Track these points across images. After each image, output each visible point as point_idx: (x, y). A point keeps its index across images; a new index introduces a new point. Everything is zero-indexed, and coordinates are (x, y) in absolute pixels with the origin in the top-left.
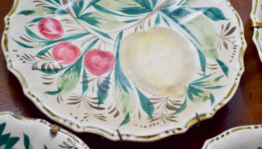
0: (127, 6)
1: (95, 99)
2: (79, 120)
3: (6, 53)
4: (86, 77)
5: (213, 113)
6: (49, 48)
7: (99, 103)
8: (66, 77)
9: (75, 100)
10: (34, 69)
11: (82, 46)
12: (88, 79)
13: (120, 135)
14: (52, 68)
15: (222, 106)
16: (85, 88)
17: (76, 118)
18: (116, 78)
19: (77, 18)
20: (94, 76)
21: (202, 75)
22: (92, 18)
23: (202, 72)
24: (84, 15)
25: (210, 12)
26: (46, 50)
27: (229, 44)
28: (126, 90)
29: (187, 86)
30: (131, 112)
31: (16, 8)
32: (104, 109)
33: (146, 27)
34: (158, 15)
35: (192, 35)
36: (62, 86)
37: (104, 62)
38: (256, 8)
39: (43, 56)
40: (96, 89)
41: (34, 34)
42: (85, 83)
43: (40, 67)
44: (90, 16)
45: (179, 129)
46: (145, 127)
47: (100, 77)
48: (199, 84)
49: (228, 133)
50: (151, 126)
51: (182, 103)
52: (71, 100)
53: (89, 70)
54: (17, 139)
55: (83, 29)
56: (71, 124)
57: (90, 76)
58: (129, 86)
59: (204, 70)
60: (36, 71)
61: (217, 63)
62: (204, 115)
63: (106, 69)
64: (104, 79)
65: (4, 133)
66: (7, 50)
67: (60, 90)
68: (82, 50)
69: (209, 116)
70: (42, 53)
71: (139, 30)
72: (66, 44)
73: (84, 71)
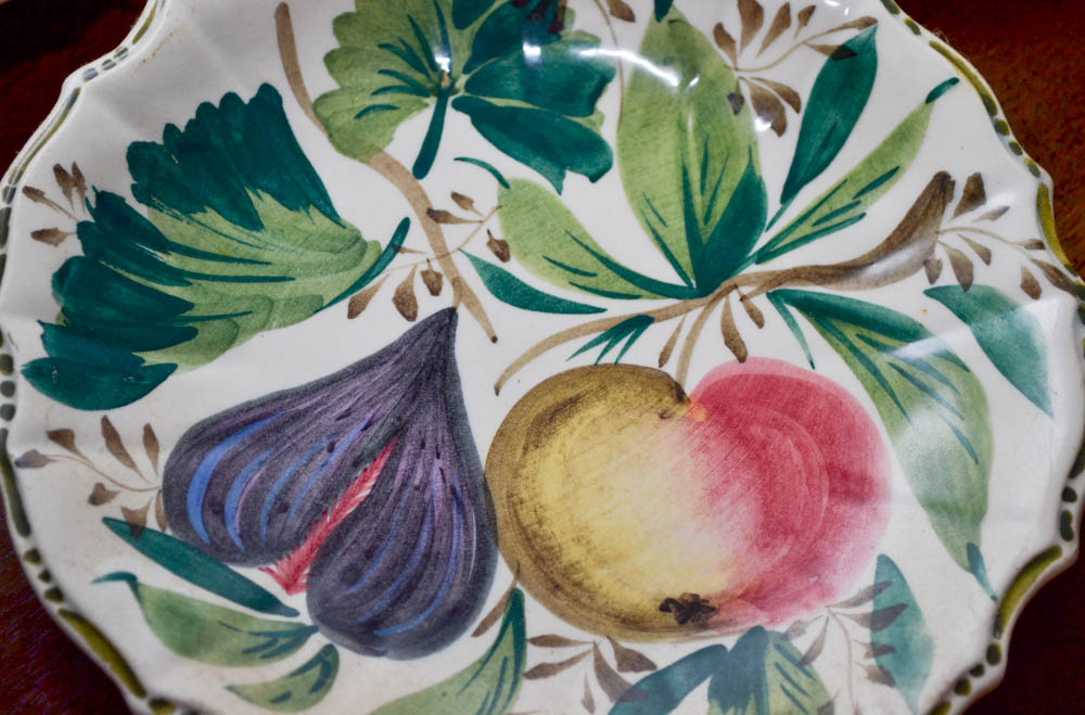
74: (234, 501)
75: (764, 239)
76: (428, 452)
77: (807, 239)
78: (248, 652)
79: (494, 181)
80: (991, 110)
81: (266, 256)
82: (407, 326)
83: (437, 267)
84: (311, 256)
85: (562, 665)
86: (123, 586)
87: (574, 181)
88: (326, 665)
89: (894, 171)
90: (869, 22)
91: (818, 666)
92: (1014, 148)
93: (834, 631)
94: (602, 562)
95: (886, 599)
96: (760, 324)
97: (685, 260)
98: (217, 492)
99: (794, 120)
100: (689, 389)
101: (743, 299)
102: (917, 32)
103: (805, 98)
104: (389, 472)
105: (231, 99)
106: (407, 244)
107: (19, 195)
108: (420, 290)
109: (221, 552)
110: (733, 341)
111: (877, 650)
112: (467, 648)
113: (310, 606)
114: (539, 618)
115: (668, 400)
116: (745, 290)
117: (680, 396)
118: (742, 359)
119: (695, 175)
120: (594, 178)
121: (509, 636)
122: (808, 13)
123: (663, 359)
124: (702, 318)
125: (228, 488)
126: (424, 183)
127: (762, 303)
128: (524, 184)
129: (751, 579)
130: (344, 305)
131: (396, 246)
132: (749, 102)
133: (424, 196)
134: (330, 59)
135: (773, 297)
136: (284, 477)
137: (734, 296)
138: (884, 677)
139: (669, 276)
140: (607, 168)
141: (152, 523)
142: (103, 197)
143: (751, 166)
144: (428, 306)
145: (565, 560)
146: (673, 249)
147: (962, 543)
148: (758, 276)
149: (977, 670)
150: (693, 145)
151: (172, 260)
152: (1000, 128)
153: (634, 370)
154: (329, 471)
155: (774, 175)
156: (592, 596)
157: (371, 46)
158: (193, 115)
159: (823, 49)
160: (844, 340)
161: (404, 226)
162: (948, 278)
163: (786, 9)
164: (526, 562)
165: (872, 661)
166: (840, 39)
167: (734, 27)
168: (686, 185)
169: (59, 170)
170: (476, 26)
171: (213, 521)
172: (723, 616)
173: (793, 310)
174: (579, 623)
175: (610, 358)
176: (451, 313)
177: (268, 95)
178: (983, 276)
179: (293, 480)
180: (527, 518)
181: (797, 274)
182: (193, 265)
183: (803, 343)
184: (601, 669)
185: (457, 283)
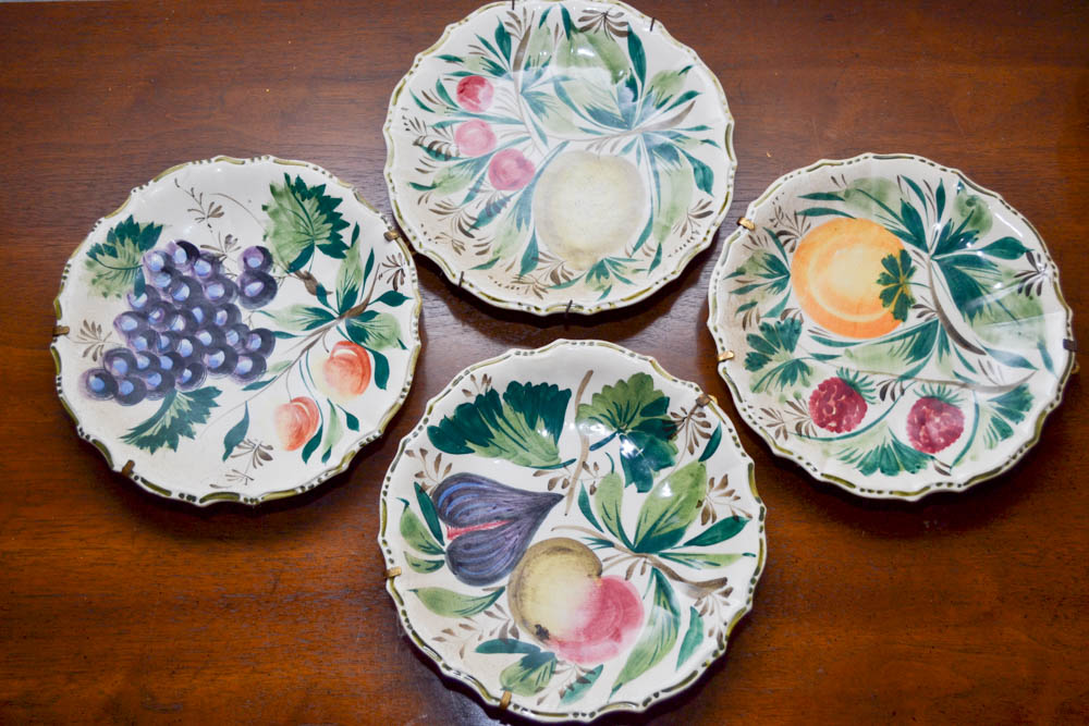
0: (599, 106)
1: (473, 219)
2: (427, 237)
3: (391, 107)
4: (481, 184)
5: (594, 311)
6: (457, 122)
7: (473, 227)
8: (454, 172)
9: (445, 208)
10: (416, 143)
11: (502, 137)
12: (482, 188)
13: (462, 280)
14: (443, 152)
15: (612, 307)
16: (469, 198)
17: (425, 233)
18: (518, 203)
19: (522, 93)
20: (492, 188)
21: (628, 254)
22: (541, 102)
23: (630, 251)
24: (532, 93)
25: (701, 172)
26: (450, 123)
27: (689, 232)
28: (519, 225)
29: (599, 260)
30: (504, 258)
31: (439, 46)
32: (472, 237)
33: (606, 151)
34: (635, 140)
35: (659, 193)
36: (440, 184)
37: (517, 174)
38: (766, 197)
39: (441, 130)
40: (483, 206)
41: (446, 94)
42: (475, 190)
43: (426, 145)
44: (540, 98)
45: (537, 309)
46: (500, 285)
47: (499, 192)
48: (614, 264)
49: (591, 344)
50: (507, 287)
51: (571, 278)
52: (440, 206)
53: (491, 177)
54: (346, 225)
55: (519, 113)
56: (415, 238)
57: (487, 184)
58: (527, 222)
59: (635, 250)
60: (418, 147)
61: (656, 249)
62: (581, 307)
63: (514, 184)
64: (501, 198)
65: (336, 210)
66: (395, 104)
67: (434, 186)
68: (500, 143)
69: (585, 311)
70: (442, 125)
71: (593, 150)
72: (483, 125)
73: (484, 174)
74: (456, 502)
75: (668, 551)
76: (517, 531)
77: (680, 562)
78: (421, 546)
79: (610, 468)
80: (756, 573)
81: (527, 439)
82: (547, 491)
83: (570, 481)
84: (539, 448)
85: (496, 617)
86: (404, 504)
87: (633, 487)
88: (438, 565)
89: (718, 565)
90: (750, 517)
91: (555, 677)
92: (750, 591)
93: (569, 672)
94: (533, 600)
95: (589, 677)
96: (642, 574)
97: (640, 537)
98: (454, 496)
99: (709, 524)
100: (604, 575)
101: (645, 562)
102: (761, 531)
103: (717, 521)
104: (502, 528)
105: (555, 386)
106: (569, 467)
107: (469, 375)
108: (560, 483)
109: (440, 513)
110: (629, 573)
111: (571, 687)
112: (478, 591)
113: (449, 547)
114: (503, 600)
115: (595, 572)
116: (648, 561)
117: (599, 574)
118: (626, 579)
119: (668, 515)
120: (639, 491)
121: (491, 598)
122: (738, 498)
123: (605, 560)
124: (628, 558)
125: (458, 496)
126: (591, 453)
127: (649, 569)
128: (618, 476)
129: (566, 640)
130: (536, 470)
131: (565, 465)
132: (702, 508)
133: (586, 456)
134: (595, 395)
135: (654, 569)
136: (475, 505)
137: (643, 559)
138: (562, 695)
139: (631, 539)
140: (646, 491)
141: (428, 492)
142: (492, 390)
143: (686, 527)
144: (557, 490)
145: (525, 591)
146: (640, 531)
147: (620, 681)
148: (656, 560)
149: (584, 715)
150: (677, 505)
151: (499, 421)
152: (753, 581)
153: (594, 556)
154: (488, 514)
155: (689, 535)
156: (522, 606)
157: (610, 401)
158: (539, 384)
159: (733, 512)
160: (659, 599)
161: (573, 461)
162: (699, 609)
163: (733, 491)
164: (514, 583)
165: (565, 688)
166: (739, 514)
167: (717, 482)
168: (663, 515)
169: (485, 376)
170: (646, 418)
171: (446, 503)
172: (549, 642)
173: (655, 578)
174: (512, 610)
175: (591, 547)
176: (562, 497)
177: (568, 393)
178: (706, 618)
179: (477, 508)
180: (526, 572)
181: (666, 569)
182: (504, 426)
183: (647, 591)
184: (505, 627)
185: (572, 489)
